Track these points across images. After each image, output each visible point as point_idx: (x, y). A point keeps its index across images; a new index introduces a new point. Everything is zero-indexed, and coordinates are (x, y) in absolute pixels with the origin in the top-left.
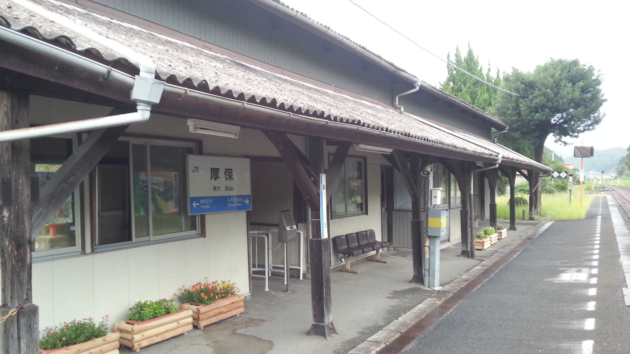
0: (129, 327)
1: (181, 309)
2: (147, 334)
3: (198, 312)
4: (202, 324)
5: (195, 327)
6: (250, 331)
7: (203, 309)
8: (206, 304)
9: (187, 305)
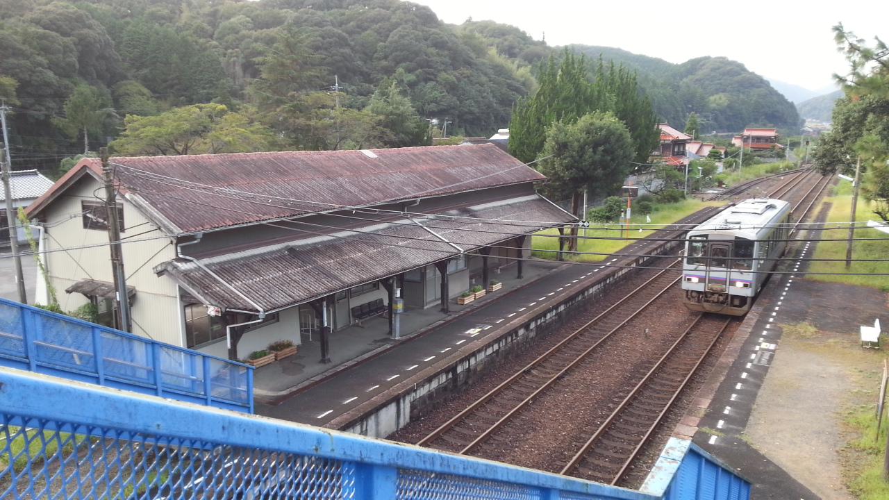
0: (251, 361)
1: (270, 353)
2: (259, 363)
3: (277, 354)
4: (279, 358)
5: (276, 360)
6: (297, 361)
7: (279, 353)
8: (280, 351)
9: (272, 351)
